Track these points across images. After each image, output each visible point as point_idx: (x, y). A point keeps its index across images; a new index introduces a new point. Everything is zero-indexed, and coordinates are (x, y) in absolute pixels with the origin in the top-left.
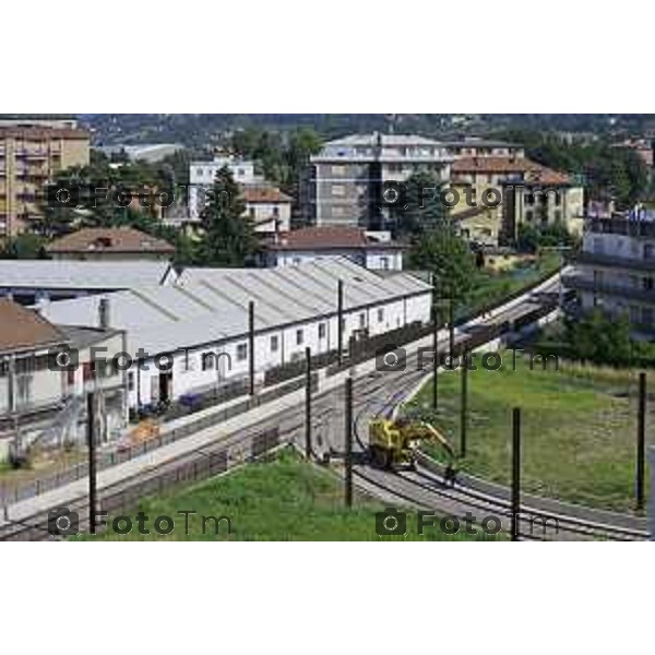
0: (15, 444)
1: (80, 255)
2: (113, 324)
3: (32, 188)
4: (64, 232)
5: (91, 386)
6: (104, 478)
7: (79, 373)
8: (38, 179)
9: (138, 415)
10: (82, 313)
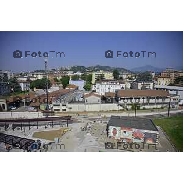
0: (163, 106)
1: (179, 86)
2: (178, 94)
3: (175, 78)
4: (178, 83)
5: (174, 101)
6: (170, 112)
7: (172, 99)
8: (176, 77)
9: (180, 105)
10: (175, 93)
